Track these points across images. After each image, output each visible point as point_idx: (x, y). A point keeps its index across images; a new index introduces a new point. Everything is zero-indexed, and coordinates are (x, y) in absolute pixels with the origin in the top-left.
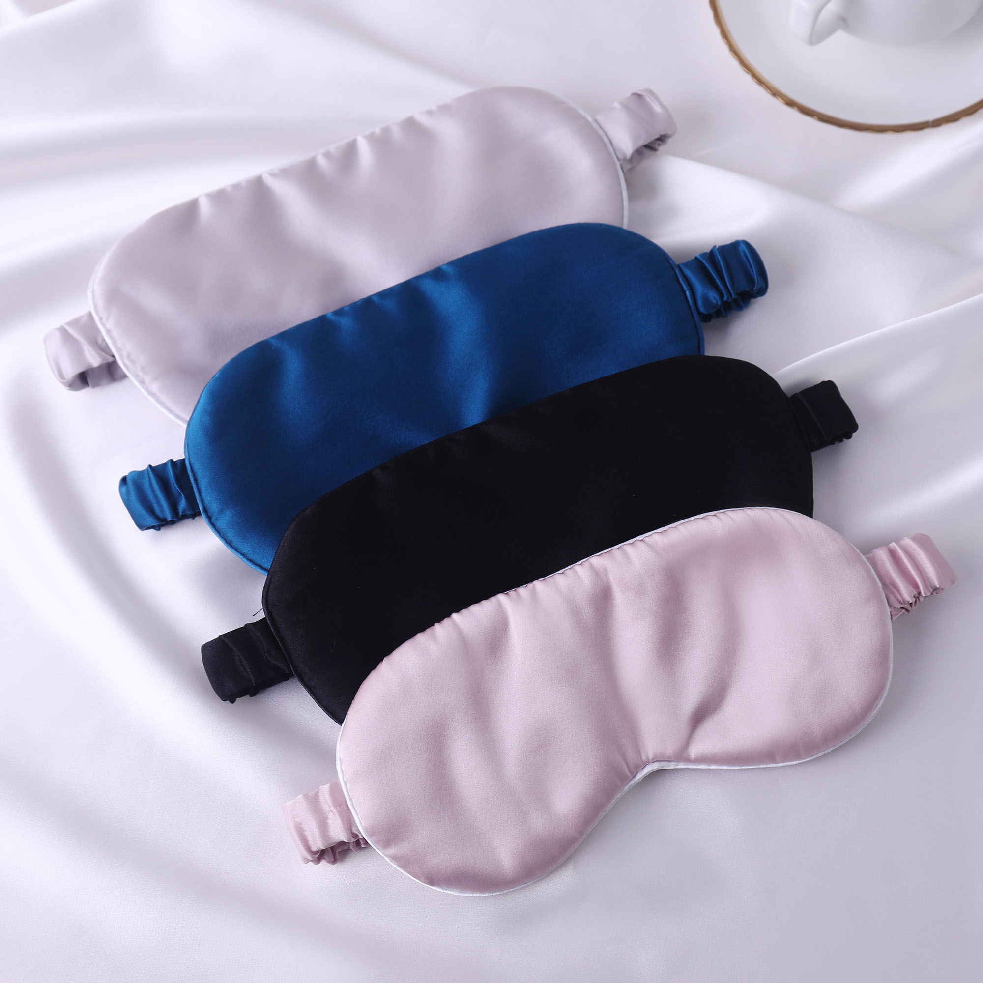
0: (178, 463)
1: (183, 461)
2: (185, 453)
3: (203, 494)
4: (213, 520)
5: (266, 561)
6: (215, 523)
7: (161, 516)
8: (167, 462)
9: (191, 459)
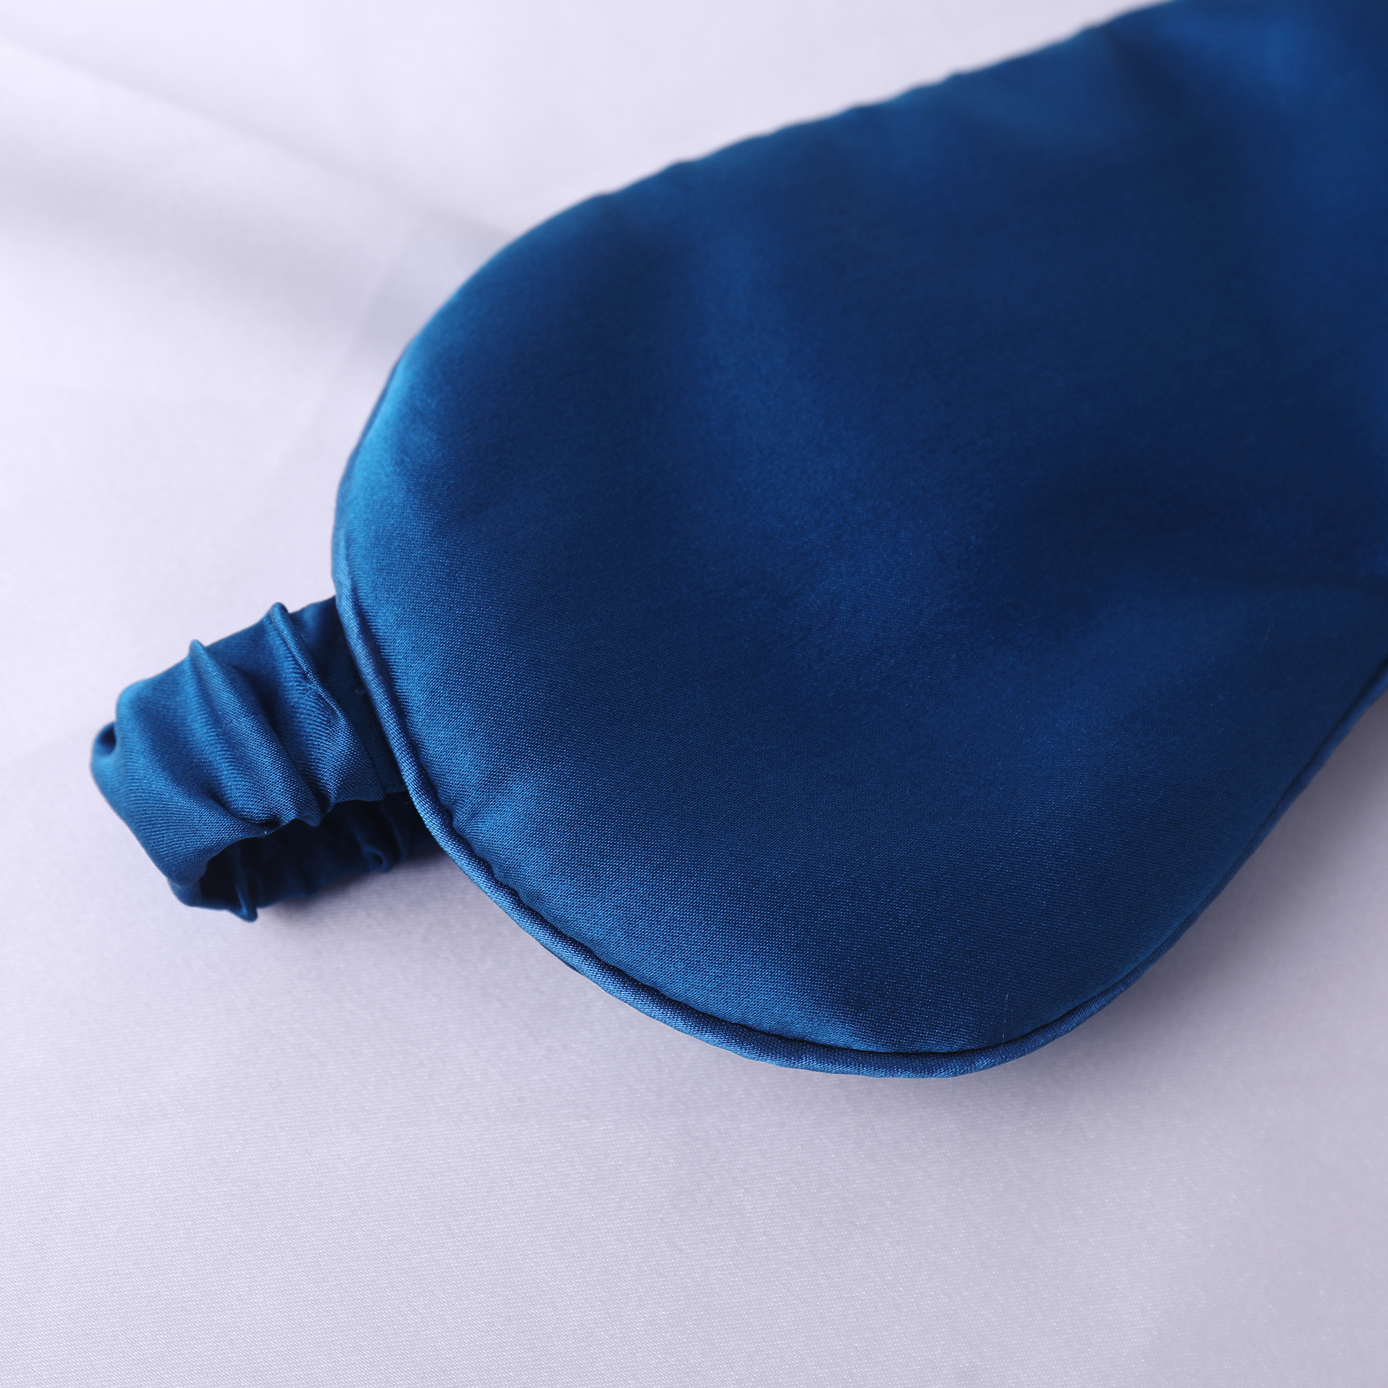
0: (308, 618)
1: (328, 609)
2: (335, 572)
3: (418, 719)
4: (460, 817)
5: (681, 966)
6: (469, 831)
9: (362, 599)
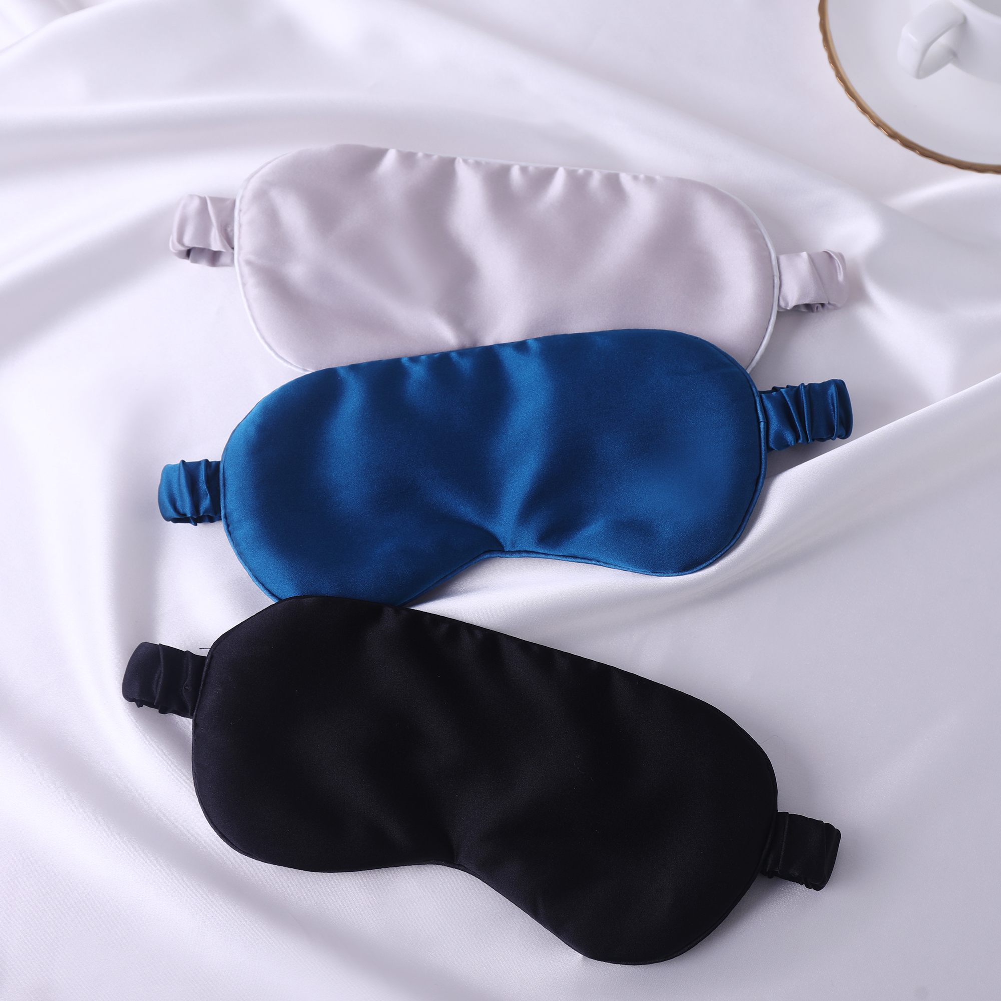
0: (213, 465)
1: (218, 463)
2: (222, 456)
4: (230, 528)
6: (231, 531)
7: (181, 510)
8: (202, 461)
9: (226, 464)
